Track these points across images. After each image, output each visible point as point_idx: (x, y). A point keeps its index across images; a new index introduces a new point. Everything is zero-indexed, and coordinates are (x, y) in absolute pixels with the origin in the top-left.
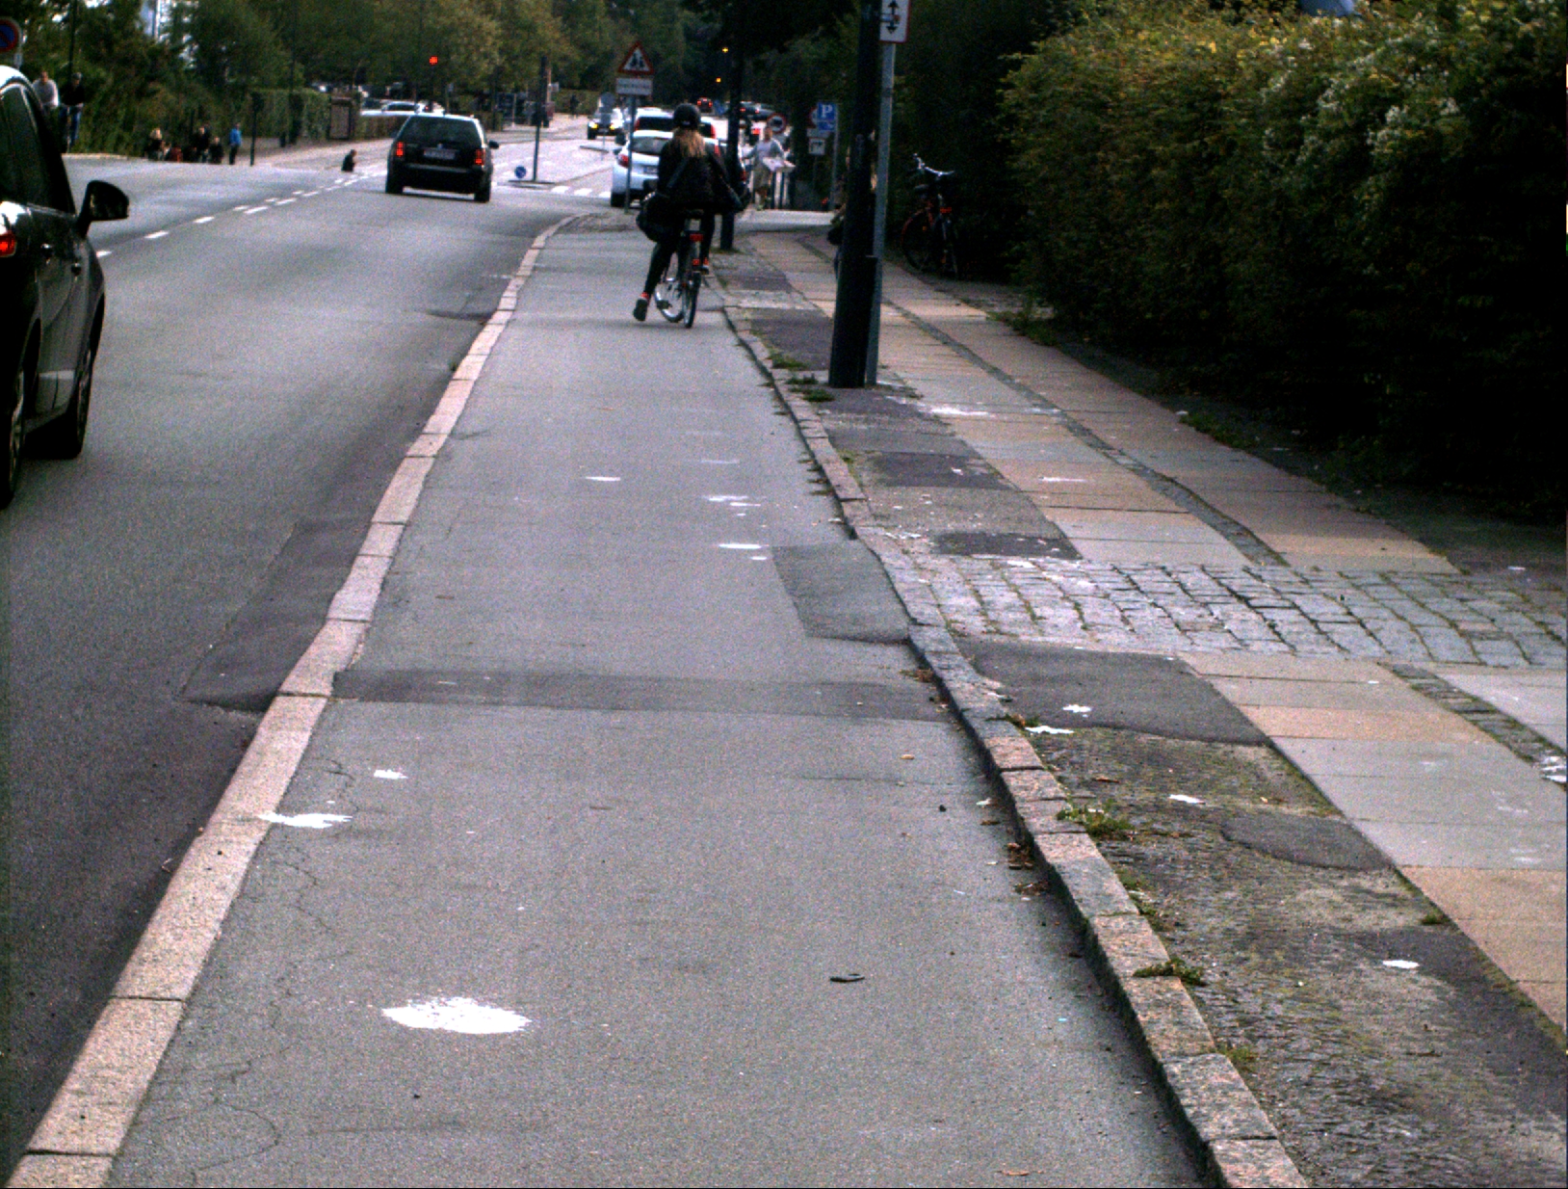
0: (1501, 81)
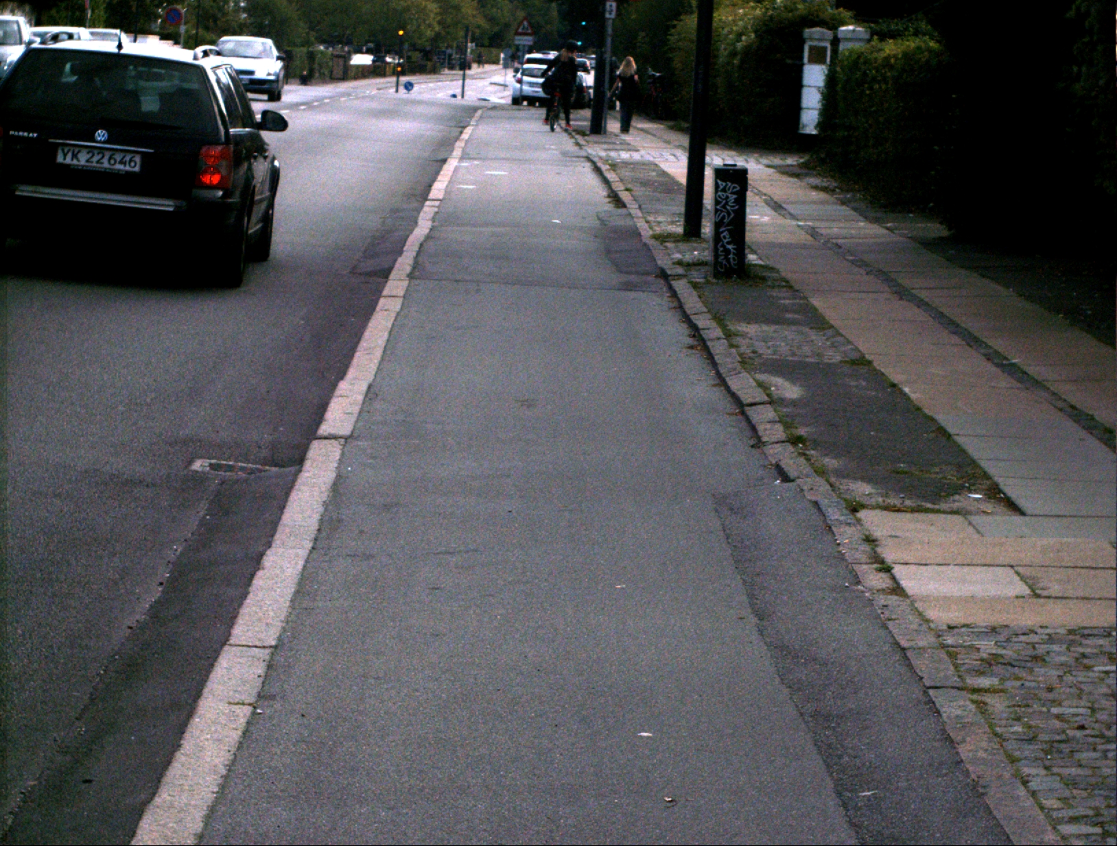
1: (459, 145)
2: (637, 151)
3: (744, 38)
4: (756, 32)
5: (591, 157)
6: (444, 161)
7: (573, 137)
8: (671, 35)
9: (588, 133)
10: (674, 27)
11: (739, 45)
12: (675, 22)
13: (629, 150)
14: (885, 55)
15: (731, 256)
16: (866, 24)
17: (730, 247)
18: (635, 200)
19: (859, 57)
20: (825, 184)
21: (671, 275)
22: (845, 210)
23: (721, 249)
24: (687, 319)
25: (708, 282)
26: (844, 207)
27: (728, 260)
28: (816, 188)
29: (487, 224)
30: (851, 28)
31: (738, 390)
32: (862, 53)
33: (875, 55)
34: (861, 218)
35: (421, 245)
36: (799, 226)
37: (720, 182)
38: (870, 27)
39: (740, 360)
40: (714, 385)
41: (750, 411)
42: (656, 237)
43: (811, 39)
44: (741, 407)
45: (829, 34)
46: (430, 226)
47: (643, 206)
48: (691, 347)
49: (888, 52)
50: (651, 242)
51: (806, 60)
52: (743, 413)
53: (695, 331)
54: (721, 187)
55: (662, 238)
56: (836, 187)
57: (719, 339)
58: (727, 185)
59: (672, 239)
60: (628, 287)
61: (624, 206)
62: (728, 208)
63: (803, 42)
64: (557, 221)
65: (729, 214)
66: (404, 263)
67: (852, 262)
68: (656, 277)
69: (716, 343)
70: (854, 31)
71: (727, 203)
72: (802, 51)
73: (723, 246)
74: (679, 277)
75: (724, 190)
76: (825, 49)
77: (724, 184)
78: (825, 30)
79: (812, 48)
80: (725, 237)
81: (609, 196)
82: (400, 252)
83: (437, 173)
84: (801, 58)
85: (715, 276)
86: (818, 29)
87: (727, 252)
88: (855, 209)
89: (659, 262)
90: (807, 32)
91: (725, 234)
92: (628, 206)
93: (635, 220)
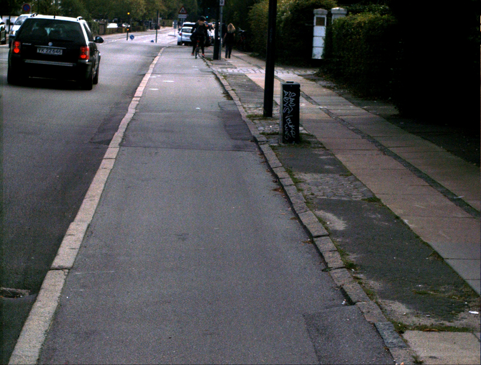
0: (295, 9)
1: (152, 66)
2: (236, 68)
3: (285, 14)
4: (291, 11)
5: (214, 72)
6: (144, 75)
7: (205, 61)
8: (250, 13)
9: (212, 59)
10: (251, 9)
11: (283, 17)
12: (251, 7)
13: (232, 68)
14: (358, 21)
15: (292, 131)
16: (345, 7)
17: (291, 126)
18: (237, 95)
19: (344, 23)
20: (329, 85)
21: (259, 141)
22: (342, 99)
23: (287, 128)
24: (271, 170)
25: (280, 146)
26: (341, 98)
27: (290, 133)
28: (324, 87)
29: (162, 111)
30: (338, 8)
31: (309, 224)
32: (346, 20)
33: (353, 21)
34: (351, 104)
35: (128, 124)
36: (320, 109)
37: (285, 92)
38: (347, 8)
39: (305, 201)
40: (292, 219)
41: (317, 241)
42: (250, 117)
43: (317, 14)
44: (311, 238)
45: (326, 12)
46: (134, 113)
47: (241, 99)
48: (275, 190)
49: (359, 20)
50: (247, 120)
51: (315, 24)
52: (312, 242)
53: (277, 179)
54: (286, 94)
55: (252, 117)
56: (334, 86)
57: (291, 185)
58: (289, 93)
59: (258, 118)
60: (238, 148)
61: (232, 99)
62: (290, 105)
63: (313, 15)
64: (199, 108)
65: (290, 109)
66: (118, 136)
67: (352, 130)
68: (251, 141)
69: (290, 188)
70: (339, 10)
71: (289, 103)
72: (313, 19)
73: (287, 126)
74: (264, 143)
75: (287, 96)
76: (324, 18)
77: (288, 93)
78: (324, 10)
79: (317, 18)
80: (288, 121)
81: (224, 93)
82: (116, 129)
83: (140, 81)
84: (313, 23)
85: (283, 142)
86: (320, 9)
87: (290, 129)
88: (346, 99)
89: (252, 132)
90: (315, 11)
91: (288, 119)
92: (234, 99)
93: (238, 107)
